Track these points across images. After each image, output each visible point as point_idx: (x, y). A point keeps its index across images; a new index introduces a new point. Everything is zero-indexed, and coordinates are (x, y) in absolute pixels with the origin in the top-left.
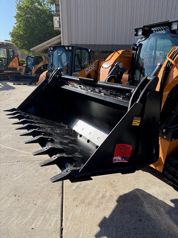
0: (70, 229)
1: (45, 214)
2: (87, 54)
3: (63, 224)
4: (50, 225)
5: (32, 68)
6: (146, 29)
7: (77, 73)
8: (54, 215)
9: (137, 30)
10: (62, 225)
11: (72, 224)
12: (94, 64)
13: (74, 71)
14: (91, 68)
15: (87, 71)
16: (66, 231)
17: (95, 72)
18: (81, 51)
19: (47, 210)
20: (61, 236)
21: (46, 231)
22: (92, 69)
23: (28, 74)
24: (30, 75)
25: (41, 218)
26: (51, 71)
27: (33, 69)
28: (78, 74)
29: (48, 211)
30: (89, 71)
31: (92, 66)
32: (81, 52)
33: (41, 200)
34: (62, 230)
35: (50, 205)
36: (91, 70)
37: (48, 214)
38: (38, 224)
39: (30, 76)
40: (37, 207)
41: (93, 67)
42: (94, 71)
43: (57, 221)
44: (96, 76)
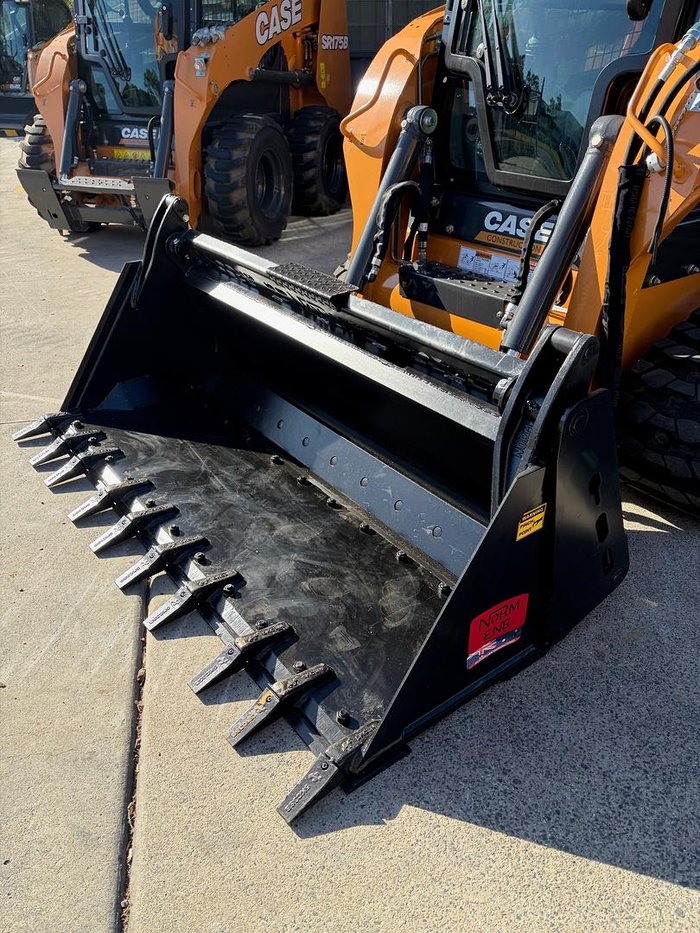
0: (177, 678)
1: (63, 624)
3: (147, 660)
4: (86, 666)
5: (26, 59)
7: (213, 29)
8: (103, 629)
10: (140, 664)
11: (187, 657)
13: (202, 24)
14: (284, 14)
15: (265, 27)
16: (156, 687)
17: (303, 42)
19: (72, 609)
20: (135, 706)
21: (66, 690)
22: (286, 20)
23: (12, 86)
24: (19, 91)
25: (43, 641)
26: (91, 26)
27: (29, 62)
28: (221, 34)
29: (77, 612)
30: (273, 30)
31: (286, 4)
33: (50, 572)
34: (139, 683)
35: (88, 588)
36: (285, 26)
37: (77, 624)
38: (31, 664)
39: (21, 94)
40: (26, 598)
42: (299, 41)
43: (118, 647)
44: (309, 64)
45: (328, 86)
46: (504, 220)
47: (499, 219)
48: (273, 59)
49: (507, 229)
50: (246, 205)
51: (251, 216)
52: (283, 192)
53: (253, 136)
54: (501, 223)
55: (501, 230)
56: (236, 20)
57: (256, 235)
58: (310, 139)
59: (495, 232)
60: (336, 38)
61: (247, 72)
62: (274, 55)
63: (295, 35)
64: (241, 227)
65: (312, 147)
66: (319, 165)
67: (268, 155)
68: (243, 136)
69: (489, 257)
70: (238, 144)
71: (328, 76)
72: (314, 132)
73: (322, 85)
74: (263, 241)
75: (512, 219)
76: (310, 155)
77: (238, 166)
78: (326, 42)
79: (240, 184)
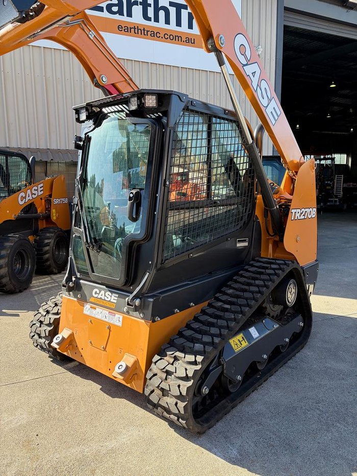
2: (23, 165)
6: (95, 110)
9: (78, 111)
12: (42, 185)
14: (34, 192)
15: (23, 198)
17: (45, 201)
18: (7, 158)
22: (35, 194)
30: (27, 198)
31: (36, 188)
32: (7, 161)
36: (35, 196)
41: (39, 190)
42: (43, 201)
44: (48, 209)
45: (57, 218)
46: (100, 293)
47: (98, 292)
48: (29, 209)
49: (101, 297)
50: (7, 275)
51: (10, 280)
52: (30, 267)
53: (12, 244)
54: (99, 294)
55: (99, 297)
56: (9, 195)
57: (13, 289)
58: (46, 241)
59: (97, 298)
60: (62, 199)
61: (13, 216)
62: (30, 207)
63: (41, 199)
64: (5, 286)
65: (48, 244)
66: (51, 252)
67: (22, 251)
68: (7, 244)
69: (95, 309)
70: (4, 248)
71: (57, 214)
72: (49, 238)
73: (54, 218)
74: (18, 290)
75: (103, 292)
76: (47, 248)
77: (3, 258)
78: (56, 201)
79: (4, 266)
